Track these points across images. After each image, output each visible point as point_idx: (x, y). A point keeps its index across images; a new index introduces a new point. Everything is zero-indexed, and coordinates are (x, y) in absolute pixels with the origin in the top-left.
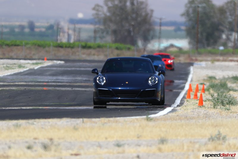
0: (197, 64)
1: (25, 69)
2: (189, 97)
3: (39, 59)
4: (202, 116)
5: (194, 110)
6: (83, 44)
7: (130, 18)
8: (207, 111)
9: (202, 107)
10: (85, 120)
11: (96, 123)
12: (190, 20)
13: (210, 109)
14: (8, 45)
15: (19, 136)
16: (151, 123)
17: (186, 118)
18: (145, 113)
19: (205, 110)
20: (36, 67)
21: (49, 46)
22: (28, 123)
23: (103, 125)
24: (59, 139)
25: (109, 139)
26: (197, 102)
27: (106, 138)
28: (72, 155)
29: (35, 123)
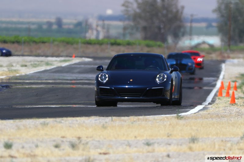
0: (229, 62)
1: (53, 67)
2: (221, 94)
3: (67, 56)
4: (235, 114)
5: (226, 108)
6: (113, 41)
7: (160, 14)
8: (239, 109)
9: (234, 104)
10: (114, 118)
11: (125, 121)
12: (222, 16)
13: (242, 107)
14: (35, 42)
15: (46, 135)
16: (181, 122)
17: (217, 116)
18: (175, 111)
19: (237, 108)
20: (64, 64)
21: (77, 43)
22: (56, 121)
23: (132, 123)
24: (87, 137)
25: (138, 138)
26: (228, 100)
27: (135, 137)
28: (100, 154)
29: (63, 121)
